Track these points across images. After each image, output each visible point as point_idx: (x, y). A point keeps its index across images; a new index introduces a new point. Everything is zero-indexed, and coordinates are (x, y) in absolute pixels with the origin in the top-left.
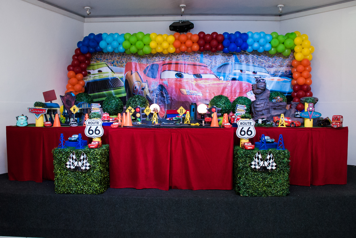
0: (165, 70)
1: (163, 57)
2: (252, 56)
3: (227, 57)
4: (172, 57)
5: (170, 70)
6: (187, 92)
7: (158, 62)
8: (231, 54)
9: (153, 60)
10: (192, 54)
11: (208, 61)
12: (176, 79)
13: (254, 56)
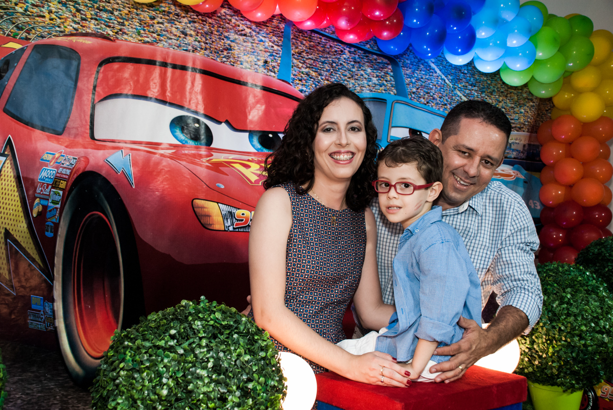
0: (117, 91)
1: (104, 15)
2: (443, 77)
3: (369, 70)
4: (157, 27)
5: (145, 97)
6: (225, 217)
7: (74, 39)
8: (385, 61)
9: (47, 19)
10: (248, 31)
11: (307, 74)
12: (175, 146)
13: (447, 81)
